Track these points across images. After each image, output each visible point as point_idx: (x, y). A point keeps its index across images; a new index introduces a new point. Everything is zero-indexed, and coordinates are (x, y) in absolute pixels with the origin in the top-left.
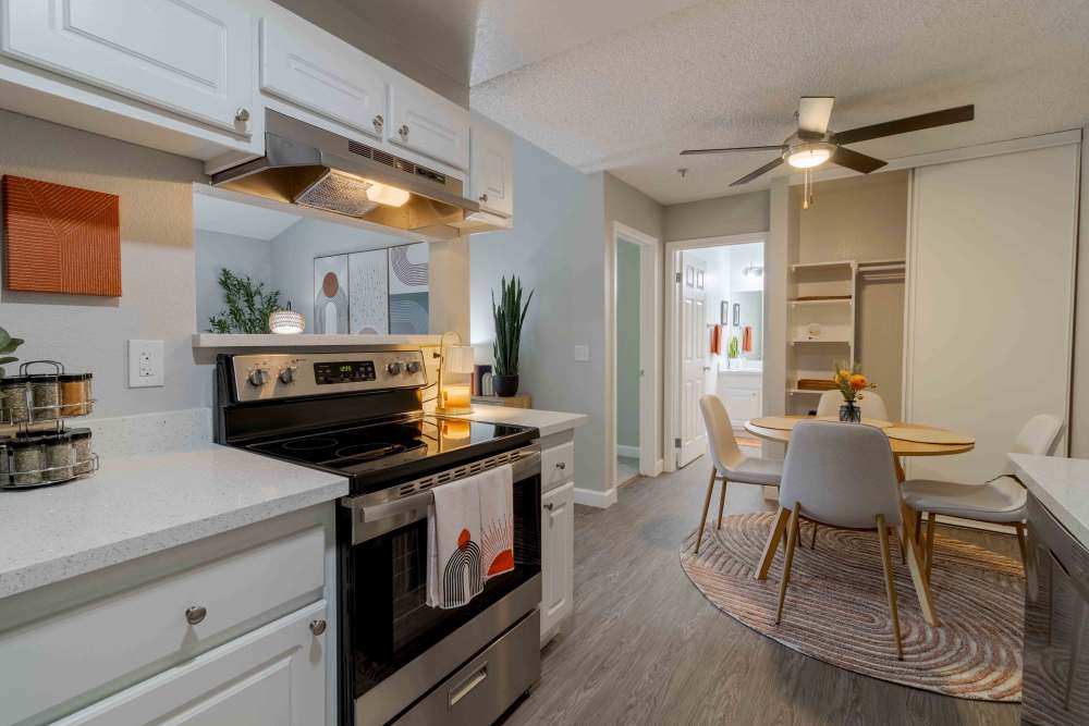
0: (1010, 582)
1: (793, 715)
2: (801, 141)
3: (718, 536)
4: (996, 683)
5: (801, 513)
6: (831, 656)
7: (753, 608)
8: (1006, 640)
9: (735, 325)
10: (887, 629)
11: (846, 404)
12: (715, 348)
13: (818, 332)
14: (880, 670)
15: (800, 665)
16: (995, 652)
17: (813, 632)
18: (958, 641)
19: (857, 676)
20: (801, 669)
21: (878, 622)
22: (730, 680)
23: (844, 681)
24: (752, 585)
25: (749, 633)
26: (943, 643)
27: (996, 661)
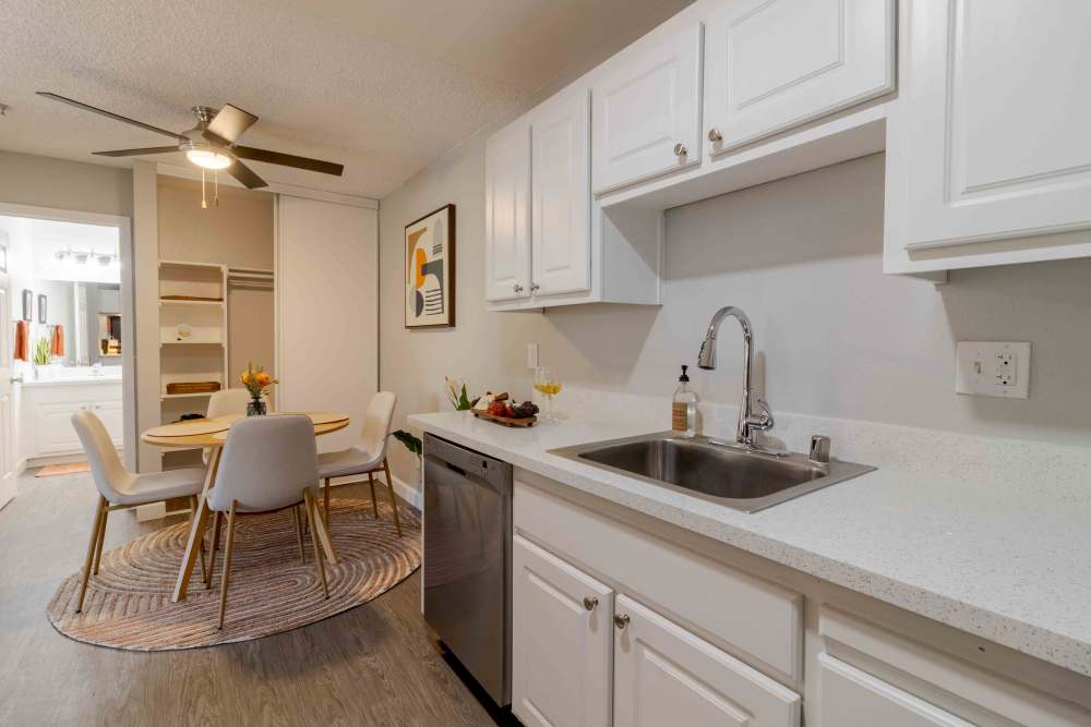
0: (363, 515)
1: (273, 690)
2: (204, 140)
3: (100, 582)
4: (383, 580)
5: (238, 510)
6: (280, 626)
7: (186, 629)
8: (377, 551)
9: (41, 322)
10: (308, 582)
11: (252, 401)
12: (20, 353)
13: (188, 334)
14: (319, 613)
15: (258, 649)
16: (375, 561)
17: (256, 617)
18: (354, 566)
19: (303, 628)
20: (261, 652)
21: (300, 582)
22: (200, 705)
23: (297, 638)
24: (174, 610)
25: (194, 653)
26: (346, 572)
27: (378, 567)
